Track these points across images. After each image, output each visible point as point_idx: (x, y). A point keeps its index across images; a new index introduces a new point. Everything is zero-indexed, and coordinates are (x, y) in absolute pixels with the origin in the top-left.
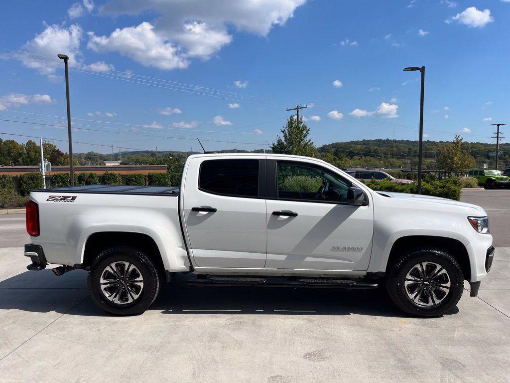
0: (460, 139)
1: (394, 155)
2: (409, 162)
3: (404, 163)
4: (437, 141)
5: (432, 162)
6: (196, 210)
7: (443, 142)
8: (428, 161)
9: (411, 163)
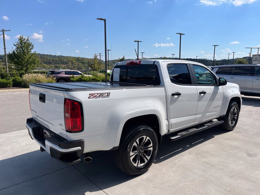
0: (96, 55)
1: (45, 63)
2: (53, 66)
3: (51, 67)
4: (65, 56)
5: (65, 66)
6: (173, 95)
7: (68, 56)
8: (63, 65)
9: (54, 67)
